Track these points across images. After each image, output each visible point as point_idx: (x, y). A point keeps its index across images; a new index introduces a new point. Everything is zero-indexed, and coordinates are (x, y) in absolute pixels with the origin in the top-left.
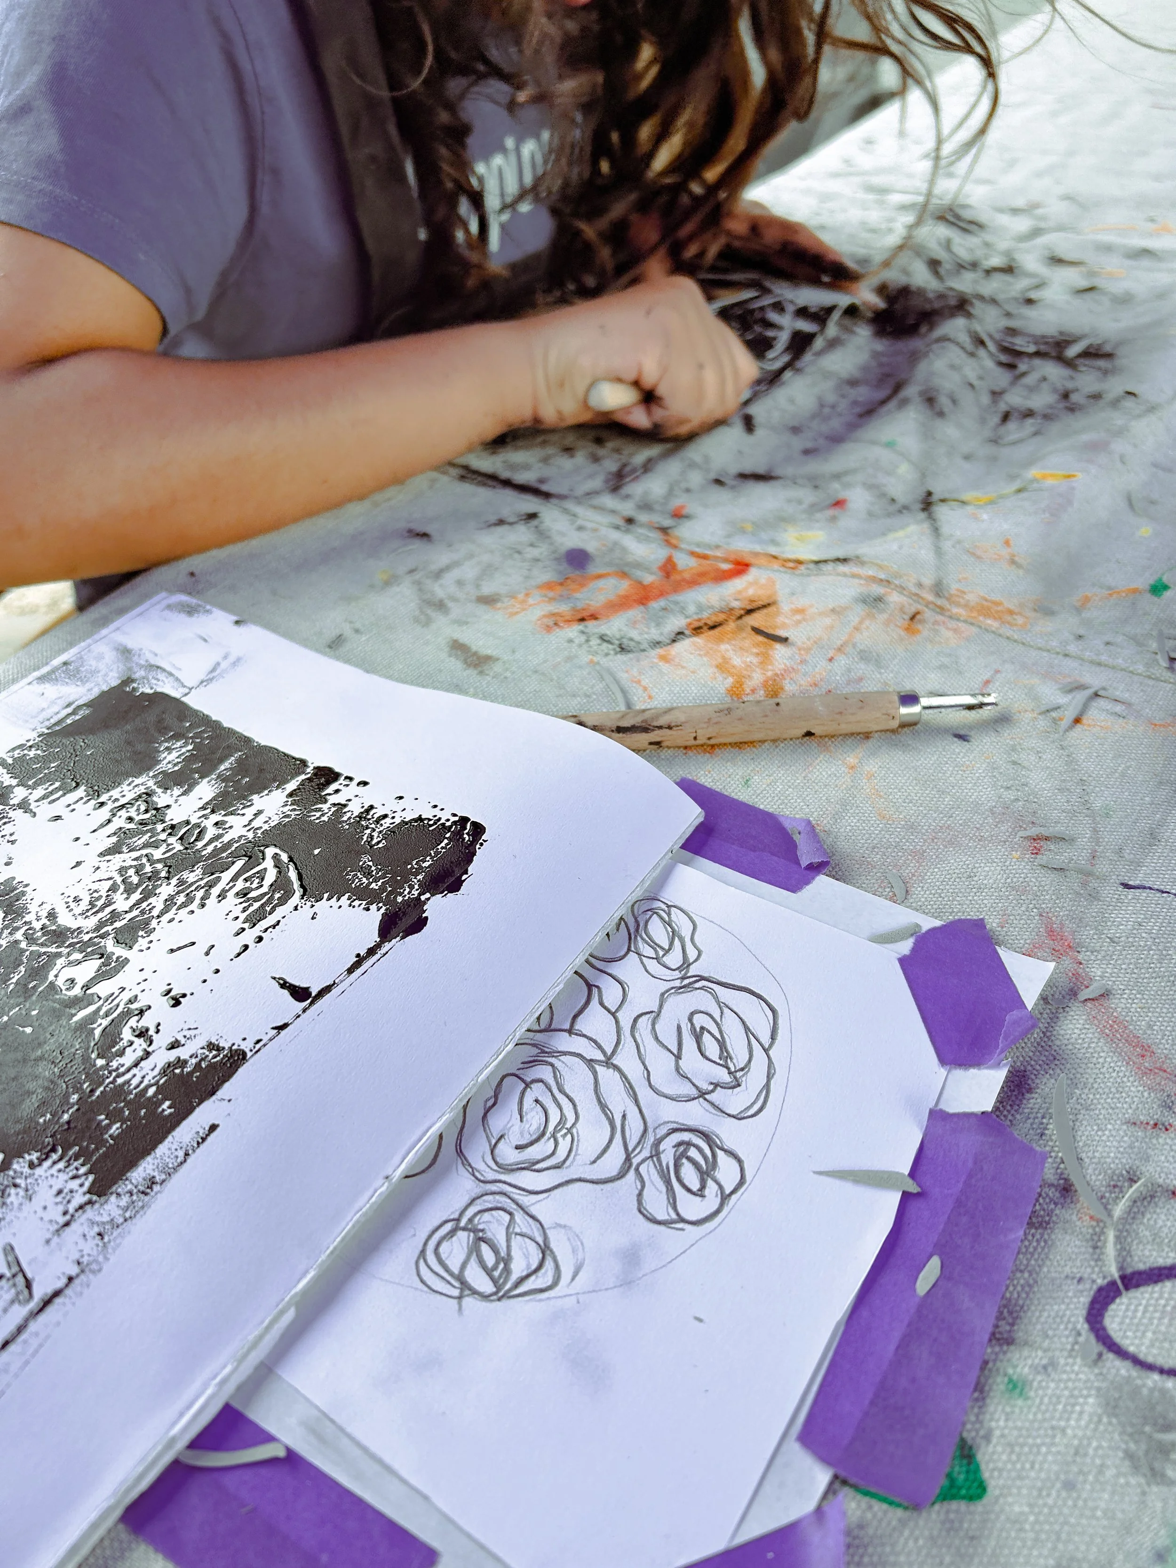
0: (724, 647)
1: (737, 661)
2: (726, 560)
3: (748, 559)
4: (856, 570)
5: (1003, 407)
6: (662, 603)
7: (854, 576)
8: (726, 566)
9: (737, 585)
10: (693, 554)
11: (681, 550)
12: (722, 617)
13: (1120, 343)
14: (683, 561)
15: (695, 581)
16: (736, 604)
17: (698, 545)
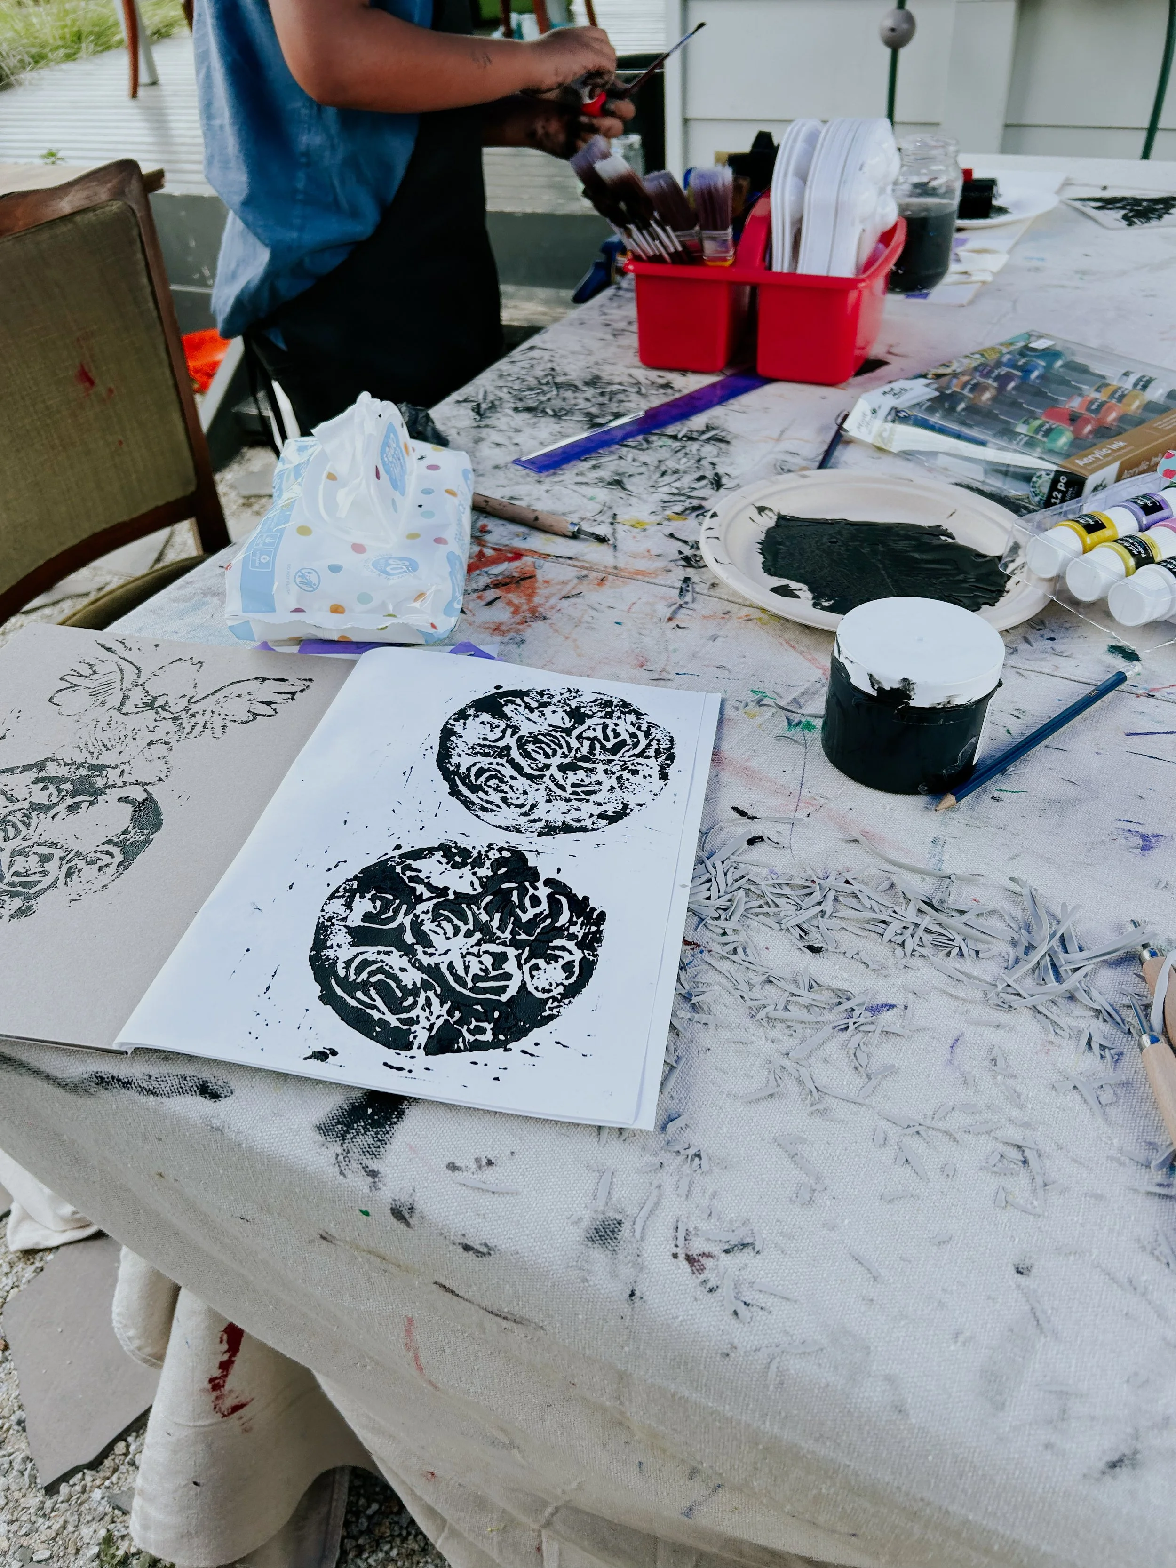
0: (510, 595)
1: (516, 601)
2: (510, 552)
3: (523, 552)
4: (576, 563)
5: (663, 468)
6: (478, 572)
7: (575, 566)
8: (510, 555)
9: (517, 564)
10: (494, 549)
11: (488, 547)
12: (508, 580)
13: (736, 437)
14: (488, 552)
15: (495, 561)
16: (516, 574)
17: (497, 544)
